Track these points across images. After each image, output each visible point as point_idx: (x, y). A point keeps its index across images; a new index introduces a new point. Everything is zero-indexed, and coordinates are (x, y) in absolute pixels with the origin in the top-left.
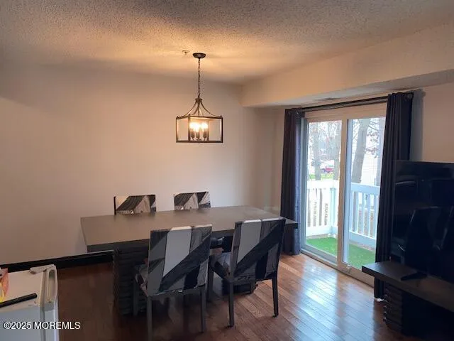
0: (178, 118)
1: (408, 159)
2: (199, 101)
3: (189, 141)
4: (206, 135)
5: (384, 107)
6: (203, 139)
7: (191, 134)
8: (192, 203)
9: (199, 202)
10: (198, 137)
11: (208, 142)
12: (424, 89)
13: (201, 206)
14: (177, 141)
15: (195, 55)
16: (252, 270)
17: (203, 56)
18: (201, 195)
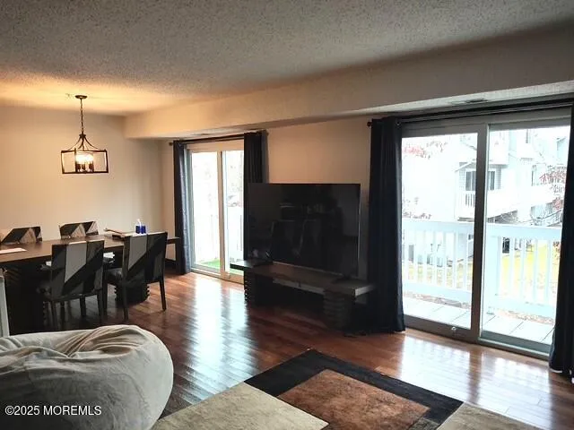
0: (63, 152)
1: (261, 181)
2: (83, 136)
3: (77, 172)
4: (91, 166)
5: (242, 142)
6: (89, 170)
7: (78, 166)
8: (79, 232)
9: (86, 231)
10: (84, 168)
11: (94, 172)
12: (268, 130)
13: (88, 235)
14: (64, 173)
15: (77, 97)
16: (141, 275)
17: (85, 97)
18: (87, 225)
